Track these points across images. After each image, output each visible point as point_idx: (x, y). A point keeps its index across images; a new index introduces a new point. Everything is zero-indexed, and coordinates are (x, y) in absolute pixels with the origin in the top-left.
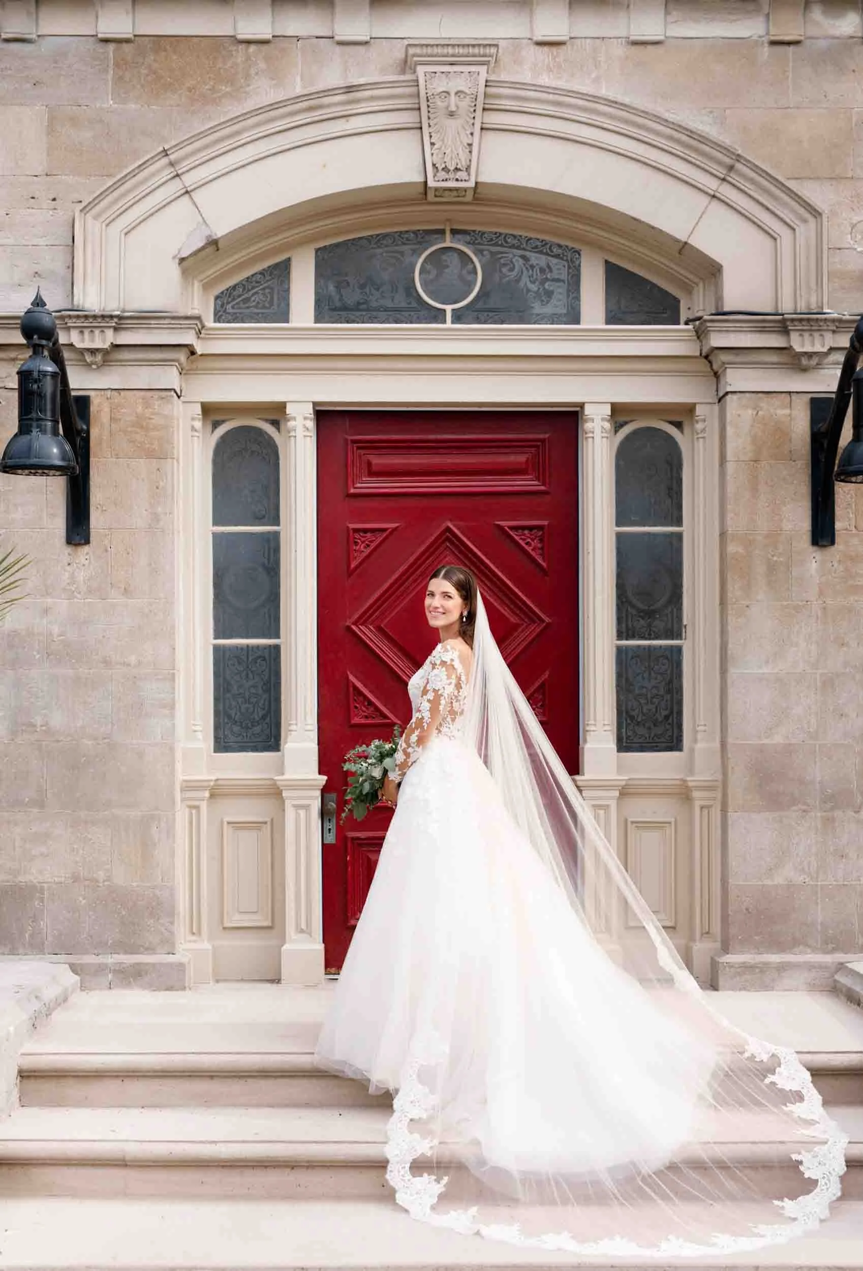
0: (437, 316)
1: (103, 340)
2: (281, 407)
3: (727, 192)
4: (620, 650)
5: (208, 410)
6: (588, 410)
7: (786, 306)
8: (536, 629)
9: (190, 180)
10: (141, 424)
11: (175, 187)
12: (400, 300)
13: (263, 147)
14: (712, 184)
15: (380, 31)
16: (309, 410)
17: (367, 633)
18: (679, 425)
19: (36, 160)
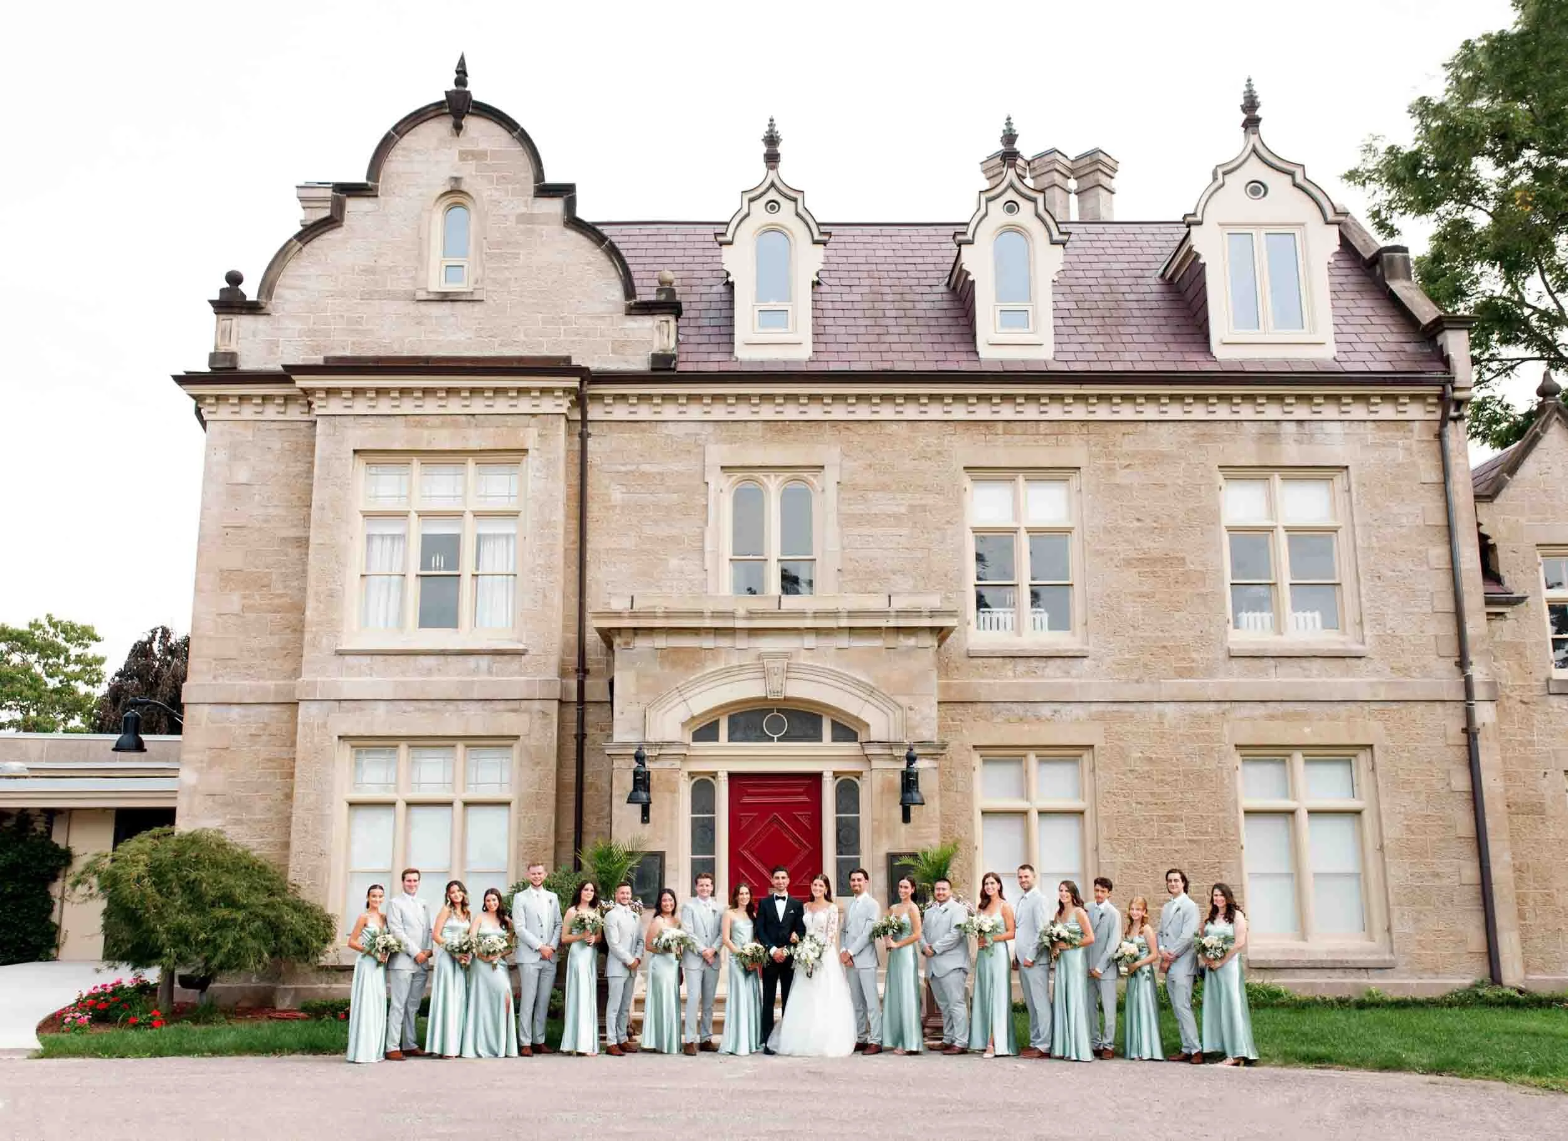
0: (771, 739)
1: (655, 753)
2: (716, 773)
3: (870, 699)
4: (838, 859)
5: (690, 773)
6: (825, 774)
7: (892, 739)
8: (807, 852)
9: (685, 697)
10: (668, 781)
11: (681, 699)
12: (758, 733)
13: (712, 684)
14: (866, 697)
15: (751, 645)
16: (726, 774)
17: (746, 854)
18: (858, 778)
19: (633, 690)
